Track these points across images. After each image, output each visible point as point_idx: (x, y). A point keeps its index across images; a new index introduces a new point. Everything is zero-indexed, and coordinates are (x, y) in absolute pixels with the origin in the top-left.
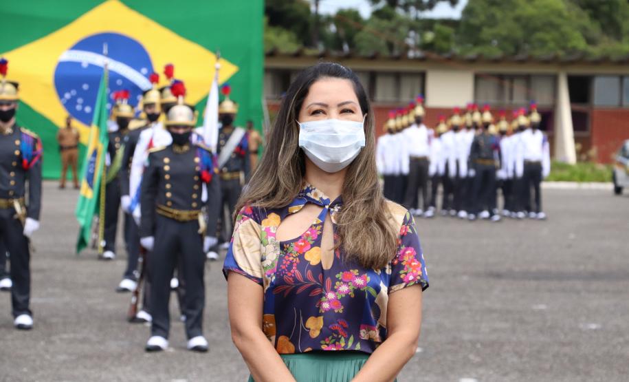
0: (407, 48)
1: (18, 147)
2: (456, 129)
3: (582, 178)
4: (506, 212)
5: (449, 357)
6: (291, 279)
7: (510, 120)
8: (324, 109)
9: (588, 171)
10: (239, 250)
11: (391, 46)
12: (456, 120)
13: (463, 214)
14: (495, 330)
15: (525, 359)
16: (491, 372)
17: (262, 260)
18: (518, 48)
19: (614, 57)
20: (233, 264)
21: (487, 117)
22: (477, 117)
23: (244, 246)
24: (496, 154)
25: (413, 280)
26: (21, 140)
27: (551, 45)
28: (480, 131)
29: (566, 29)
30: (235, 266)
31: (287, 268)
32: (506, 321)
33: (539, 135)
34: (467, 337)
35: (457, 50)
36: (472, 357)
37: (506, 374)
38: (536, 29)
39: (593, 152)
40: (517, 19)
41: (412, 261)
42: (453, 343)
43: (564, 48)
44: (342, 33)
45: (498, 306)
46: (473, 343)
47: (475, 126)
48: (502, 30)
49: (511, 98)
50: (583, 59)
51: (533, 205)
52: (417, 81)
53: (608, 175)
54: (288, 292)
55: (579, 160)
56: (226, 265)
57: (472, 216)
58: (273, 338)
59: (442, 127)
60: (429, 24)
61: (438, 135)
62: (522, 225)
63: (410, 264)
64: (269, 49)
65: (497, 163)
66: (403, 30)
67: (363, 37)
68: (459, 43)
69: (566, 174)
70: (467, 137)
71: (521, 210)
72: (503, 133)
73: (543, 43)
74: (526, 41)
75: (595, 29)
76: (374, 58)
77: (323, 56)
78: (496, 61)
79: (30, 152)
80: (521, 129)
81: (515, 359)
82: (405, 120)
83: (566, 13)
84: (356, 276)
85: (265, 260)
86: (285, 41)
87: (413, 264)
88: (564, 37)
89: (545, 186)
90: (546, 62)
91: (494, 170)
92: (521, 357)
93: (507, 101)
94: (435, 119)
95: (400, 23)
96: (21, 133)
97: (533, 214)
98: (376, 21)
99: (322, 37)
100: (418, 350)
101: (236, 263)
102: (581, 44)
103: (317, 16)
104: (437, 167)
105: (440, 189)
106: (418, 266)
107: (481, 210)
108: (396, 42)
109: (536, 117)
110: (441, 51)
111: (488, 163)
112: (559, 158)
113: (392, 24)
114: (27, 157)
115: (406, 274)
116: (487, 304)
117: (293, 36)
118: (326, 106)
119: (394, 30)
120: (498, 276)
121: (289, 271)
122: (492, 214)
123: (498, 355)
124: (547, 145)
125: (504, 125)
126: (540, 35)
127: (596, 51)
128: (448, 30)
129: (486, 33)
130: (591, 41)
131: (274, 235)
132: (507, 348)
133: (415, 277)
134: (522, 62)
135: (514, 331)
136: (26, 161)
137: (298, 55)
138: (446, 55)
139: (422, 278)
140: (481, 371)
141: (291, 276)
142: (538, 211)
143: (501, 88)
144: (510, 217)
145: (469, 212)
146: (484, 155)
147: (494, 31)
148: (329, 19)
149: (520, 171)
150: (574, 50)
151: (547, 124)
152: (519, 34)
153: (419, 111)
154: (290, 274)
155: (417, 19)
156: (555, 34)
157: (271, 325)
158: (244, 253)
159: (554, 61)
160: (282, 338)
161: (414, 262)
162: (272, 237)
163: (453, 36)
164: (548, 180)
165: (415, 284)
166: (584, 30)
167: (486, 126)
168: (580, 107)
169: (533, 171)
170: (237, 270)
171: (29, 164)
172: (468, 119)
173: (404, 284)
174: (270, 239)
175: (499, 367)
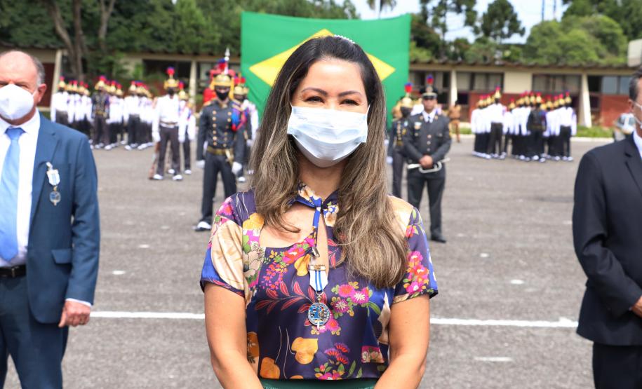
0: (495, 60)
1: (230, 117)
2: (520, 106)
3: (595, 135)
4: (549, 157)
5: (506, 262)
6: (275, 292)
7: (553, 101)
8: (323, 97)
9: (598, 131)
10: (219, 258)
11: (485, 58)
12: (521, 101)
13: (522, 157)
14: (537, 240)
15: (557, 264)
16: (533, 275)
17: (245, 270)
18: (558, 59)
19: (615, 65)
20: (213, 274)
21: (539, 99)
22: (532, 99)
23: (225, 253)
24: (543, 123)
25: (417, 291)
26: (232, 112)
27: (578, 58)
28: (534, 108)
29: (587, 49)
30: (216, 277)
31: (271, 280)
32: (545, 233)
33: (570, 110)
34: (519, 245)
35: (522, 60)
36: (521, 261)
37: (543, 277)
38: (569, 50)
39: (602, 120)
40: (559, 44)
41: (418, 267)
42: (508, 250)
43: (585, 60)
44: (458, 51)
45: (541, 222)
46: (522, 250)
47: (531, 105)
48: (550, 50)
49: (554, 87)
50: (596, 67)
51: (566, 153)
52: (499, 78)
53: (610, 133)
54: (270, 308)
55: (593, 124)
56: (204, 276)
57: (528, 159)
58: (257, 359)
59: (512, 105)
60: (508, 47)
61: (510, 110)
62: (558, 164)
63: (415, 272)
64: (413, 59)
65: (544, 127)
66: (493, 49)
67: (470, 54)
68: (525, 57)
69: (585, 132)
70: (526, 112)
71: (558, 155)
72: (549, 109)
73: (573, 57)
74: (564, 56)
75: (603, 50)
76: (474, 65)
77: (444, 64)
78: (545, 67)
79: (238, 121)
80: (560, 106)
81: (550, 264)
82: (489, 100)
83: (587, 40)
84: (356, 290)
85: (248, 269)
86: (424, 55)
87: (419, 271)
88: (586, 54)
89: (573, 140)
90: (575, 68)
91: (542, 131)
92: (554, 262)
93: (551, 89)
94: (508, 100)
95: (491, 45)
96: (232, 108)
97: (565, 158)
98: (477, 44)
99: (447, 54)
100: (484, 255)
101: (217, 274)
102: (595, 58)
103: (444, 42)
104: (509, 129)
105: (510, 141)
106: (425, 273)
107: (533, 155)
108: (488, 56)
109: (568, 100)
110: (514, 61)
111: (538, 127)
112: (581, 124)
113: (486, 46)
114: (236, 123)
115: (410, 283)
116: (533, 219)
117: (430, 52)
118: (325, 93)
119: (487, 49)
120: (542, 199)
121: (273, 283)
122: (540, 158)
123: (539, 260)
124: (575, 117)
125: (550, 104)
126: (572, 53)
127: (603, 62)
128: (519, 50)
129: (540, 51)
130: (601, 56)
131: (257, 239)
132: (546, 255)
133: (420, 287)
134: (561, 68)
135: (550, 241)
136: (234, 126)
137: (430, 63)
138: (516, 63)
139: (428, 287)
140: (527, 273)
141: (275, 289)
142: (568, 156)
143: (548, 83)
144: (550, 159)
145: (526, 156)
146: (536, 122)
147: (545, 50)
148: (451, 43)
149: (557, 132)
150: (591, 61)
151: (575, 104)
152: (559, 52)
153: (498, 95)
154: (273, 287)
155: (501, 44)
156: (580, 52)
157: (253, 344)
158: (226, 261)
159: (580, 67)
160: (266, 360)
161: (420, 268)
162: (256, 242)
163: (521, 54)
164: (574, 136)
165: (420, 295)
166: (597, 50)
167: (538, 105)
168: (595, 94)
169: (566, 132)
170: (218, 282)
171: (236, 127)
172: (527, 100)
173: (407, 295)
174: (253, 243)
175: (539, 270)
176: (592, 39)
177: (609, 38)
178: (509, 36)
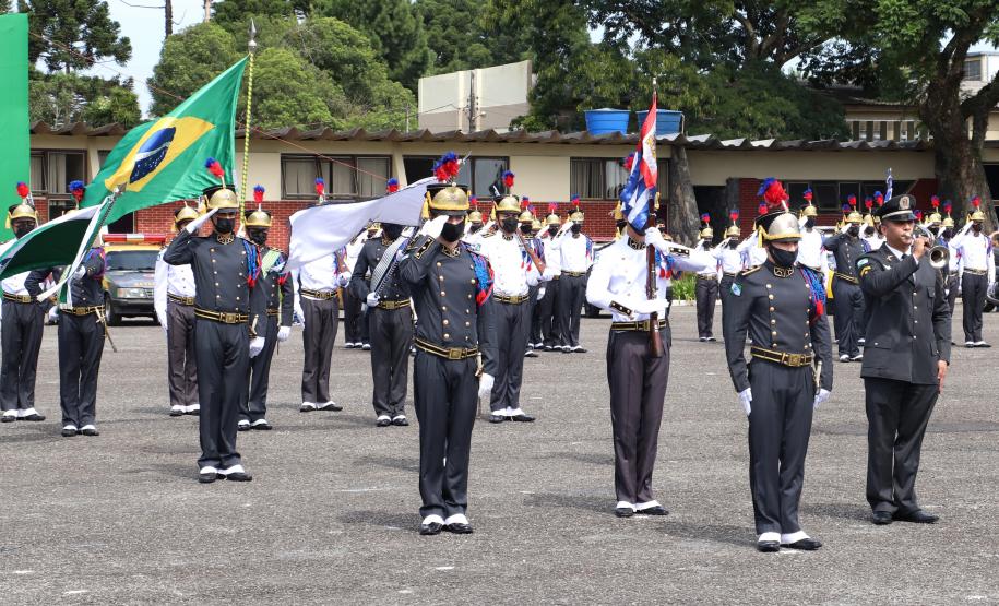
176: (312, 70)
177: (348, 68)
178: (88, 62)
